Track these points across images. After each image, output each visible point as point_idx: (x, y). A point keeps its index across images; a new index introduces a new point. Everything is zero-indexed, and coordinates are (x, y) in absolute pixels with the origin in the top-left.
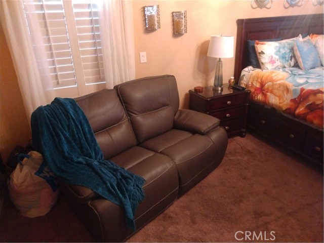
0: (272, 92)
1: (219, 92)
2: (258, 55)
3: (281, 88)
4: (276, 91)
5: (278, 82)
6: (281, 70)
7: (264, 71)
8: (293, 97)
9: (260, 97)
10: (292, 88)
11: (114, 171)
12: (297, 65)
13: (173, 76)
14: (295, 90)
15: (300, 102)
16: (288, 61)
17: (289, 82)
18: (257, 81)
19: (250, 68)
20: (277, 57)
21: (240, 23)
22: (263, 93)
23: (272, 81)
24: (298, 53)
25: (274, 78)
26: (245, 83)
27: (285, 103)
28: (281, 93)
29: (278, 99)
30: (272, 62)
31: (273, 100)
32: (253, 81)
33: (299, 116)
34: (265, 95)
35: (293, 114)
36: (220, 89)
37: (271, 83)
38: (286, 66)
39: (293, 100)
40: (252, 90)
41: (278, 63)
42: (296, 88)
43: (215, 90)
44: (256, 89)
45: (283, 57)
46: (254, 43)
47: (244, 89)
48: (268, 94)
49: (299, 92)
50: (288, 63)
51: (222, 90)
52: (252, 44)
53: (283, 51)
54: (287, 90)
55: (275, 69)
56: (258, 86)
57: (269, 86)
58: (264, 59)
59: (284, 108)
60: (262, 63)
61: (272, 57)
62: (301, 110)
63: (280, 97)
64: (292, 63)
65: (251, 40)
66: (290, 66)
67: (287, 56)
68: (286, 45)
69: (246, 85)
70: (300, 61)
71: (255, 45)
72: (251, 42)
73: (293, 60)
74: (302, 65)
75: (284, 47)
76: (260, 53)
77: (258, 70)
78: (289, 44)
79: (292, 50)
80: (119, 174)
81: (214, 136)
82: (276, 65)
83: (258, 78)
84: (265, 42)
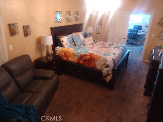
0: (70, 56)
1: (49, 59)
2: (61, 42)
3: (73, 55)
4: (71, 56)
5: (71, 52)
6: (70, 47)
7: (65, 48)
8: (78, 58)
9: (65, 59)
10: (77, 54)
11: (20, 107)
12: (75, 45)
13: (28, 55)
14: (78, 55)
15: (81, 59)
16: (72, 43)
17: (75, 52)
18: (63, 52)
19: (59, 47)
20: (68, 42)
21: (52, 29)
22: (66, 57)
23: (69, 52)
24: (75, 41)
25: (70, 51)
26: (58, 53)
27: (76, 60)
28: (73, 56)
29: (72, 59)
30: (67, 44)
31: (71, 59)
32: (61, 52)
33: (81, 64)
34: (67, 58)
35: (79, 64)
36: (49, 57)
37: (69, 53)
38: (72, 45)
39: (78, 59)
40: (62, 56)
41: (69, 45)
42: (78, 54)
43: (47, 58)
44: (63, 56)
45: (70, 42)
46: (59, 37)
47: (59, 56)
48: (69, 57)
49: (79, 56)
50: (72, 44)
51: (50, 58)
52: (58, 38)
53: (70, 40)
54: (75, 55)
55: (68, 47)
56: (64, 54)
57: (68, 54)
58: (64, 43)
59: (76, 62)
60: (64, 45)
61: (66, 42)
62: (81, 62)
63: (73, 58)
64: (73, 44)
65: (57, 36)
66: (73, 45)
67: (71, 42)
68: (70, 37)
69: (59, 54)
70: (76, 43)
71: (60, 38)
72: (57, 37)
73: (73, 43)
74: (77, 45)
75: (70, 38)
76: (62, 41)
77: (62, 48)
78: (71, 37)
79: (72, 39)
80: (23, 108)
81: (54, 78)
82: (68, 45)
83: (63, 51)
84: (63, 37)
